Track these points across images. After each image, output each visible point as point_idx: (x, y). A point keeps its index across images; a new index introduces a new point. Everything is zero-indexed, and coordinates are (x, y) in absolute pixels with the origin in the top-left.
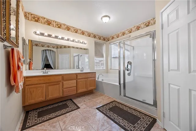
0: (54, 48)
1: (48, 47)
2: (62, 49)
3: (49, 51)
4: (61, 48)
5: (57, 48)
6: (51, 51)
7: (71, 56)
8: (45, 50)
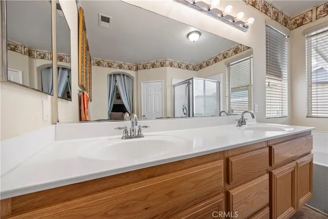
0: (130, 69)
1: (120, 68)
2: (147, 70)
3: (122, 76)
4: (145, 68)
5: (137, 69)
6: (125, 77)
7: (168, 84)
8: (114, 75)
